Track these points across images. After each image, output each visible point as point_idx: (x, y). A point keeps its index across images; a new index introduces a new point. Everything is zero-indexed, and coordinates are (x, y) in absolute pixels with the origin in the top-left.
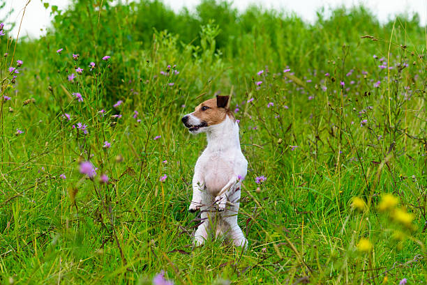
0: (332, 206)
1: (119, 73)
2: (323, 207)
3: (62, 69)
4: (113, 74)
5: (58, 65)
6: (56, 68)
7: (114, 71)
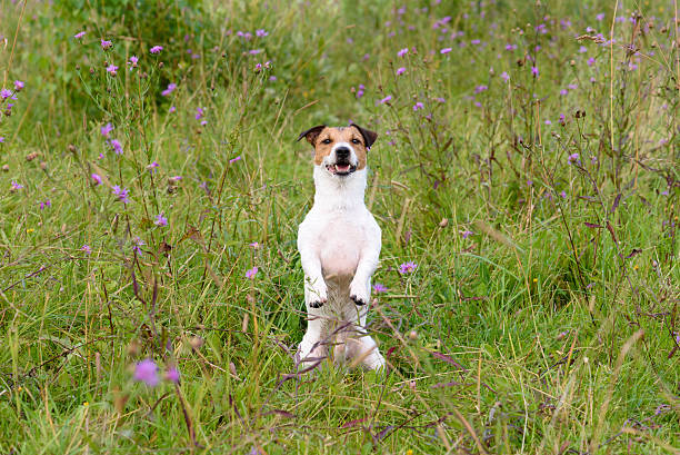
0: (519, 290)
1: (167, 18)
2: (503, 290)
3: (75, 13)
4: (158, 20)
5: (70, 4)
6: (66, 10)
7: (160, 15)
